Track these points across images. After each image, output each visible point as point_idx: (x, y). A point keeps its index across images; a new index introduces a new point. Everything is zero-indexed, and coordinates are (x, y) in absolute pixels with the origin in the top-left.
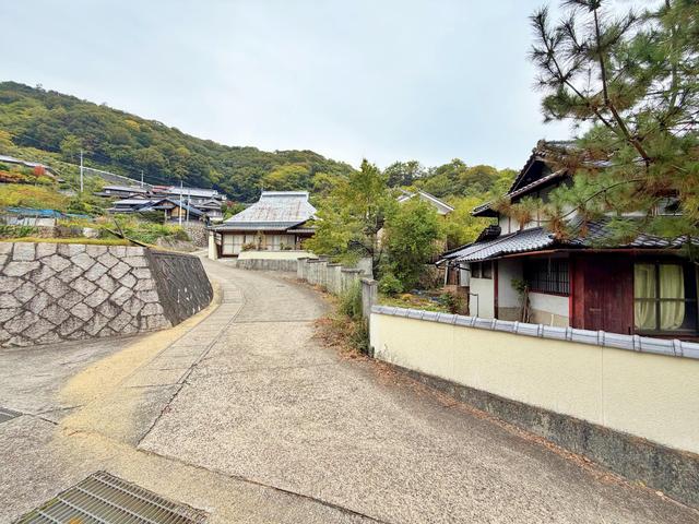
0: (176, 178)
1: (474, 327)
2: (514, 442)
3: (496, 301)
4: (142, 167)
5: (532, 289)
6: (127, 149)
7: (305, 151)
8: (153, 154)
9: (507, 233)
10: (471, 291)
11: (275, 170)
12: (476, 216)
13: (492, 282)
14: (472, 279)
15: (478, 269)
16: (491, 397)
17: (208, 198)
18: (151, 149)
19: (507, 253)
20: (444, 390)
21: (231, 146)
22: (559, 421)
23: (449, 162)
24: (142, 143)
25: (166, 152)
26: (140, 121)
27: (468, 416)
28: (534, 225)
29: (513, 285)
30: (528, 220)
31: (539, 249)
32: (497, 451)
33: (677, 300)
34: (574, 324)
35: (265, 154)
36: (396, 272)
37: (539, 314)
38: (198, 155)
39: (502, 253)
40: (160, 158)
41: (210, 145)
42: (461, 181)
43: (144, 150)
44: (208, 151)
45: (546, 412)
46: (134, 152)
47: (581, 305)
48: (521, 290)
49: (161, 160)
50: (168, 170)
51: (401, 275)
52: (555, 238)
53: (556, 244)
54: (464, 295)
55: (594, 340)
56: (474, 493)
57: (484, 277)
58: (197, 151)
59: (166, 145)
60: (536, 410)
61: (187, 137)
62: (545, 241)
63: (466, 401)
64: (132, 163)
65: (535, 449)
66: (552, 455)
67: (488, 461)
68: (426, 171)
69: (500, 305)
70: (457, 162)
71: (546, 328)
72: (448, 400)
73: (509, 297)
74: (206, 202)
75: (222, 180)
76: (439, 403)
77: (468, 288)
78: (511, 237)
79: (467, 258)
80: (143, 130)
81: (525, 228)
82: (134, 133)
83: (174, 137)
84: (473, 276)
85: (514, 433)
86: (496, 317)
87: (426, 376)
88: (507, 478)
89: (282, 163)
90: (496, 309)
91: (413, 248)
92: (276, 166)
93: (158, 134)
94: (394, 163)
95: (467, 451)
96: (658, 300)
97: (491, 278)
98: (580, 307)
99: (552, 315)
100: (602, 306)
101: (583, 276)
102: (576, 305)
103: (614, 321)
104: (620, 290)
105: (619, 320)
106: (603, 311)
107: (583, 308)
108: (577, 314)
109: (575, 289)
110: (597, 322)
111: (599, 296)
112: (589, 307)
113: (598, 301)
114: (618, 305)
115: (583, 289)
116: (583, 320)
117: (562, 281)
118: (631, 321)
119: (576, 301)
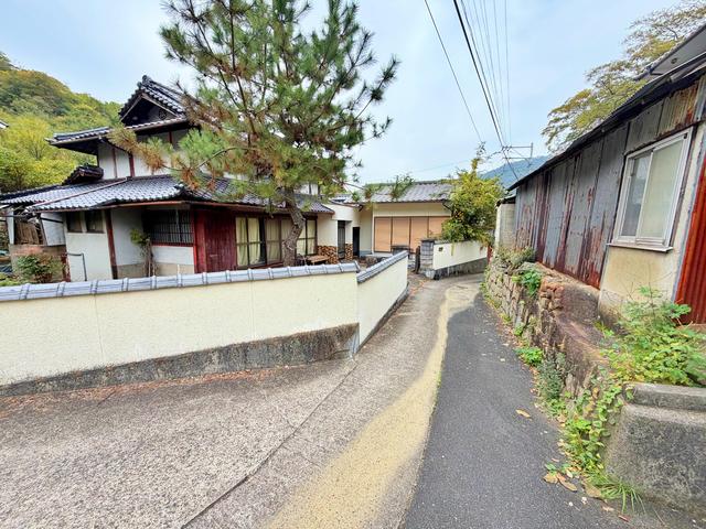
1: (127, 291)
2: (194, 391)
3: (113, 260)
5: (155, 242)
9: (112, 177)
10: (69, 250)
12: (59, 146)
13: (104, 238)
14: (69, 236)
15: (78, 221)
16: (159, 362)
19: (124, 202)
20: (88, 385)
22: (225, 353)
27: (138, 396)
28: (167, 172)
29: (133, 239)
30: (160, 165)
31: (165, 199)
32: (184, 409)
33: (257, 243)
34: (198, 270)
37: (164, 267)
39: (117, 202)
45: (214, 350)
47: (203, 252)
48: (143, 243)
52: (182, 189)
53: (184, 195)
54: (56, 257)
55: (246, 278)
56: (183, 462)
57: (89, 231)
60: (206, 352)
62: (171, 191)
63: (128, 381)
65: (214, 386)
66: (226, 382)
67: (181, 423)
69: (120, 262)
71: (185, 277)
72: (100, 392)
73: (128, 252)
76: (89, 404)
77: (63, 246)
78: (117, 182)
79: (53, 206)
81: (156, 174)
84: (70, 230)
85: (191, 383)
86: (115, 277)
87: (47, 380)
88: (204, 425)
90: (114, 269)
95: (154, 430)
96: (248, 244)
97: (102, 232)
98: (202, 255)
99: (178, 265)
100: (218, 252)
101: (204, 227)
102: (199, 253)
103: (226, 263)
104: (228, 238)
105: (230, 261)
106: (218, 256)
107: (205, 255)
108: (200, 261)
109: (198, 240)
110: (216, 266)
111: (215, 244)
112: (209, 254)
113: (215, 248)
114: (228, 250)
115: (204, 239)
116: (205, 265)
117: (186, 232)
118: (235, 262)
119: (199, 250)
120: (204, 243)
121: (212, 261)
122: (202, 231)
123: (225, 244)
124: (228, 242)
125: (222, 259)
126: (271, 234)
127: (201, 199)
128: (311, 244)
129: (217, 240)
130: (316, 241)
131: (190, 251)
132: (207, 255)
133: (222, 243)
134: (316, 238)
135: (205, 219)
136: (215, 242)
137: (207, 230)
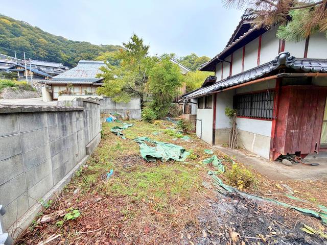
0: (40, 57)
3: (214, 125)
4: (16, 49)
5: (239, 116)
6: (4, 38)
7: (117, 46)
8: (22, 41)
10: (197, 118)
11: (100, 55)
13: (212, 111)
14: (199, 110)
15: (202, 102)
17: (56, 68)
18: (21, 38)
19: (225, 87)
21: (74, 41)
23: (190, 54)
24: (15, 34)
25: (31, 41)
26: (11, 20)
29: (226, 113)
35: (94, 46)
36: (153, 107)
37: (243, 133)
38: (53, 44)
39: (221, 88)
40: (27, 44)
41: (61, 39)
42: (195, 64)
43: (16, 39)
44: (60, 42)
46: (9, 39)
48: (232, 116)
49: (29, 45)
50: (34, 52)
51: (157, 109)
54: (193, 120)
57: (206, 108)
58: (53, 42)
59: (31, 37)
61: (45, 33)
64: (9, 46)
68: (179, 59)
69: (217, 127)
70: (193, 55)
73: (223, 122)
74: (55, 70)
75: (69, 60)
77: (196, 115)
78: (222, 81)
80: (14, 26)
81: (233, 75)
82: (7, 27)
83: (36, 33)
84: (199, 108)
89: (104, 51)
90: (214, 130)
91: (162, 91)
92: (101, 53)
93: (25, 30)
94: (163, 54)
97: (211, 108)
98: (282, 129)
99: (255, 134)
100: (300, 128)
101: (289, 103)
102: (279, 128)
103: (307, 139)
104: (314, 114)
105: (311, 138)
106: (299, 132)
107: (285, 129)
108: (278, 135)
109: (279, 116)
110: (295, 141)
111: (298, 120)
112: (290, 130)
113: (298, 124)
114: (311, 127)
115: (287, 114)
116: (284, 140)
117: (266, 108)
118: (318, 139)
119: (279, 124)
120: (286, 119)
121: (291, 135)
122: (286, 107)
123: (310, 116)
124: (313, 118)
125: (302, 135)
127: (301, 70)
129: (301, 116)
131: (269, 125)
132: (288, 131)
133: (306, 118)
135: (291, 95)
136: (298, 118)
137: (292, 105)
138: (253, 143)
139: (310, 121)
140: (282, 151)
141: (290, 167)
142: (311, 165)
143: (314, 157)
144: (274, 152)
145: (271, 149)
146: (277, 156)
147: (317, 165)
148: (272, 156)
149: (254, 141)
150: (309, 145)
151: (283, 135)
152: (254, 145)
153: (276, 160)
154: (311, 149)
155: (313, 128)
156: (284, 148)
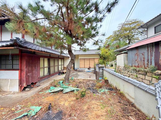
33: (47, 67)
37: (1, 81)
96: (44, 68)
98: (24, 74)
99: (9, 80)
100: (32, 72)
101: (25, 61)
102: (22, 74)
103: (35, 76)
104: (37, 66)
105: (37, 75)
106: (32, 74)
107: (25, 74)
108: (22, 77)
109: (22, 67)
110: (30, 78)
111: (31, 69)
112: (27, 74)
113: (31, 71)
114: (36, 71)
115: (25, 67)
116: (25, 79)
117: (16, 64)
118: (39, 75)
119: (22, 72)
120: (25, 69)
121: (28, 76)
122: (24, 63)
123: (35, 67)
124: (36, 67)
125: (33, 75)
126: (52, 64)
128: (63, 66)
129: (32, 67)
130: (64, 66)
133: (34, 68)
134: (64, 65)
135: (26, 58)
136: (31, 68)
137: (27, 62)
138: (9, 86)
139: (35, 69)
140: (25, 85)
141: (29, 91)
142: (38, 86)
143: (40, 82)
144: (21, 87)
145: (19, 86)
146: (22, 88)
147: (40, 85)
148: (20, 89)
149: (9, 84)
150: (36, 78)
151: (24, 77)
152: (9, 87)
153: (22, 91)
154: (37, 80)
155: (37, 71)
156: (25, 83)
